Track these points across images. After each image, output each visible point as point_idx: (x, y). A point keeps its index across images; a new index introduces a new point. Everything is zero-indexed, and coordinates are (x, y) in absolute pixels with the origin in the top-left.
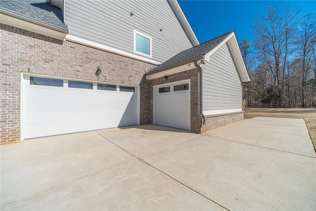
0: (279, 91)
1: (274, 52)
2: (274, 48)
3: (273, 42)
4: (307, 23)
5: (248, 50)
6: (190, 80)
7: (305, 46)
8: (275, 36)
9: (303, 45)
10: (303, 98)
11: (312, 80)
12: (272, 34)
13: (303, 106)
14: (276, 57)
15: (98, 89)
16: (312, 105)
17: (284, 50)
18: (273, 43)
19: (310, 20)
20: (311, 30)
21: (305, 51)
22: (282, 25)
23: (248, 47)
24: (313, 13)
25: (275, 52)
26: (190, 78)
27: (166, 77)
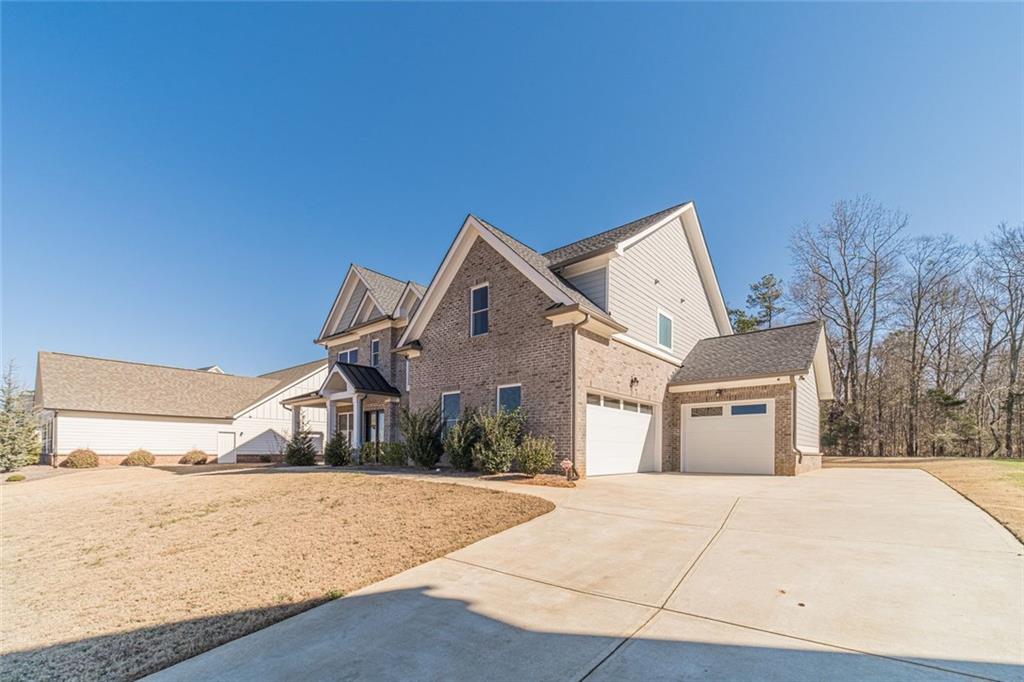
0: (858, 417)
1: (845, 319)
2: (846, 308)
3: (843, 293)
4: (922, 256)
5: (777, 304)
6: (773, 400)
7: (917, 309)
8: (848, 279)
9: (914, 309)
10: (911, 436)
11: (930, 392)
12: (842, 274)
13: (911, 453)
14: (849, 330)
15: (625, 409)
16: (930, 449)
17: (869, 312)
18: (845, 295)
19: (929, 250)
20: (930, 276)
21: (917, 322)
22: (866, 254)
23: (777, 297)
24: (936, 235)
25: (849, 319)
26: (773, 397)
27: (720, 391)
